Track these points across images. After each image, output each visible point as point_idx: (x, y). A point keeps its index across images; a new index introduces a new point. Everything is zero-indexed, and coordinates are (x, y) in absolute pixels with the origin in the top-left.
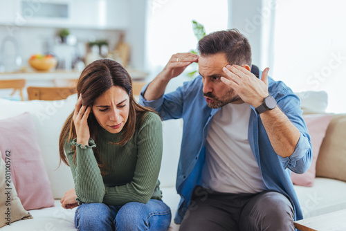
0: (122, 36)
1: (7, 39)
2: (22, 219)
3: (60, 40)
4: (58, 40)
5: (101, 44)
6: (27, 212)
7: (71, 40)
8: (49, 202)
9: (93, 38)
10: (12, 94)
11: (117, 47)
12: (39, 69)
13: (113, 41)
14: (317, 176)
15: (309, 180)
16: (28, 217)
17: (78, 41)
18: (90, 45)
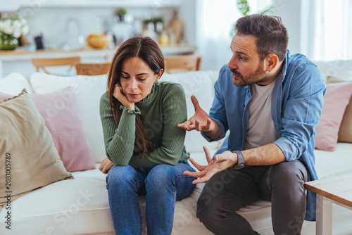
0: (175, 13)
1: (70, 20)
2: (65, 179)
3: (119, 19)
4: (116, 19)
5: (156, 21)
6: (69, 173)
7: (128, 18)
8: (90, 165)
9: (148, 16)
10: (69, 71)
11: (171, 24)
12: (95, 47)
13: (167, 18)
14: (339, 141)
15: (331, 145)
16: (70, 177)
17: (135, 19)
18: (146, 23)
